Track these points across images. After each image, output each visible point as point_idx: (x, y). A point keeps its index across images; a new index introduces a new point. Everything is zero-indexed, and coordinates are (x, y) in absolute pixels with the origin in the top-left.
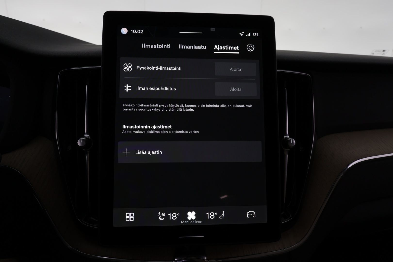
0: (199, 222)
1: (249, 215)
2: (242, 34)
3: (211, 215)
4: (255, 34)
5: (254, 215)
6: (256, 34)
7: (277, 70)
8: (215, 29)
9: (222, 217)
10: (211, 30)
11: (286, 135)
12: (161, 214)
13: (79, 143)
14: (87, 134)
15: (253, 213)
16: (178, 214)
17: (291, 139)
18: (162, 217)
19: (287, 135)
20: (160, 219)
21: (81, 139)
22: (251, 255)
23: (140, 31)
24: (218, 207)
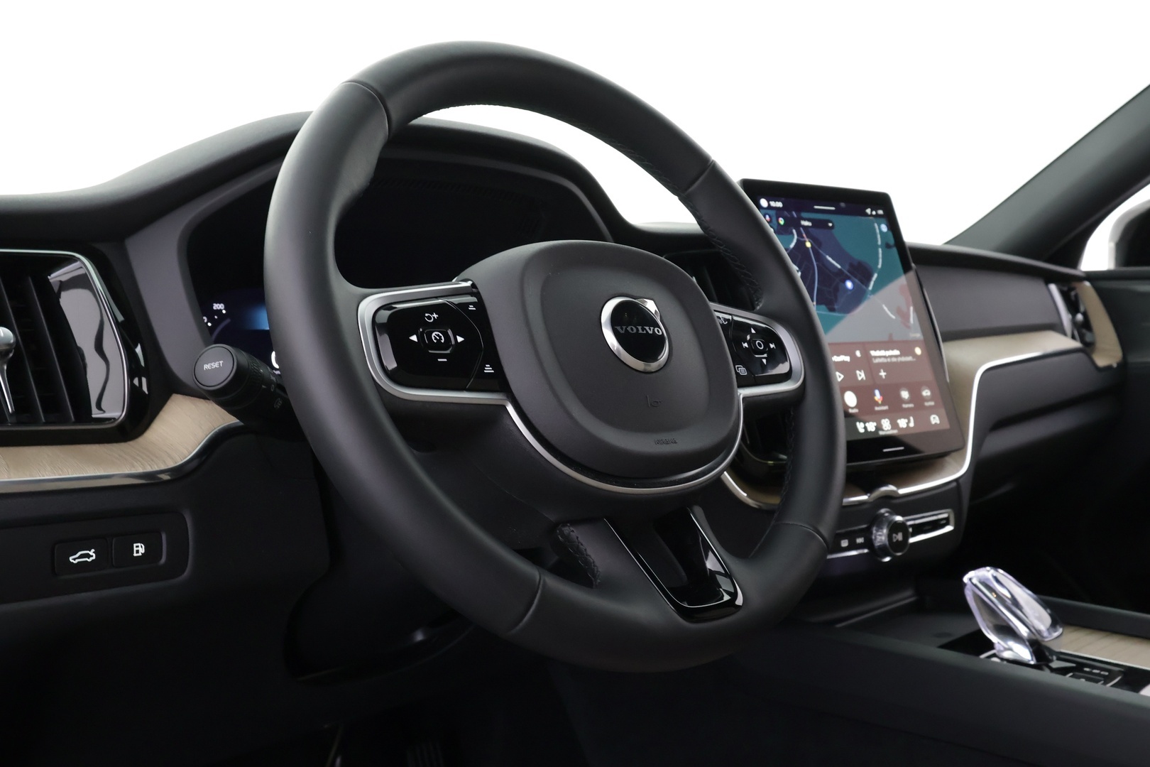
0: (894, 432)
1: (933, 421)
4: (879, 212)
5: (937, 420)
6: (881, 212)
8: (845, 205)
9: (912, 424)
10: (842, 206)
12: (859, 425)
15: (935, 418)
16: (875, 424)
20: (861, 430)
23: (779, 204)
24: (906, 414)
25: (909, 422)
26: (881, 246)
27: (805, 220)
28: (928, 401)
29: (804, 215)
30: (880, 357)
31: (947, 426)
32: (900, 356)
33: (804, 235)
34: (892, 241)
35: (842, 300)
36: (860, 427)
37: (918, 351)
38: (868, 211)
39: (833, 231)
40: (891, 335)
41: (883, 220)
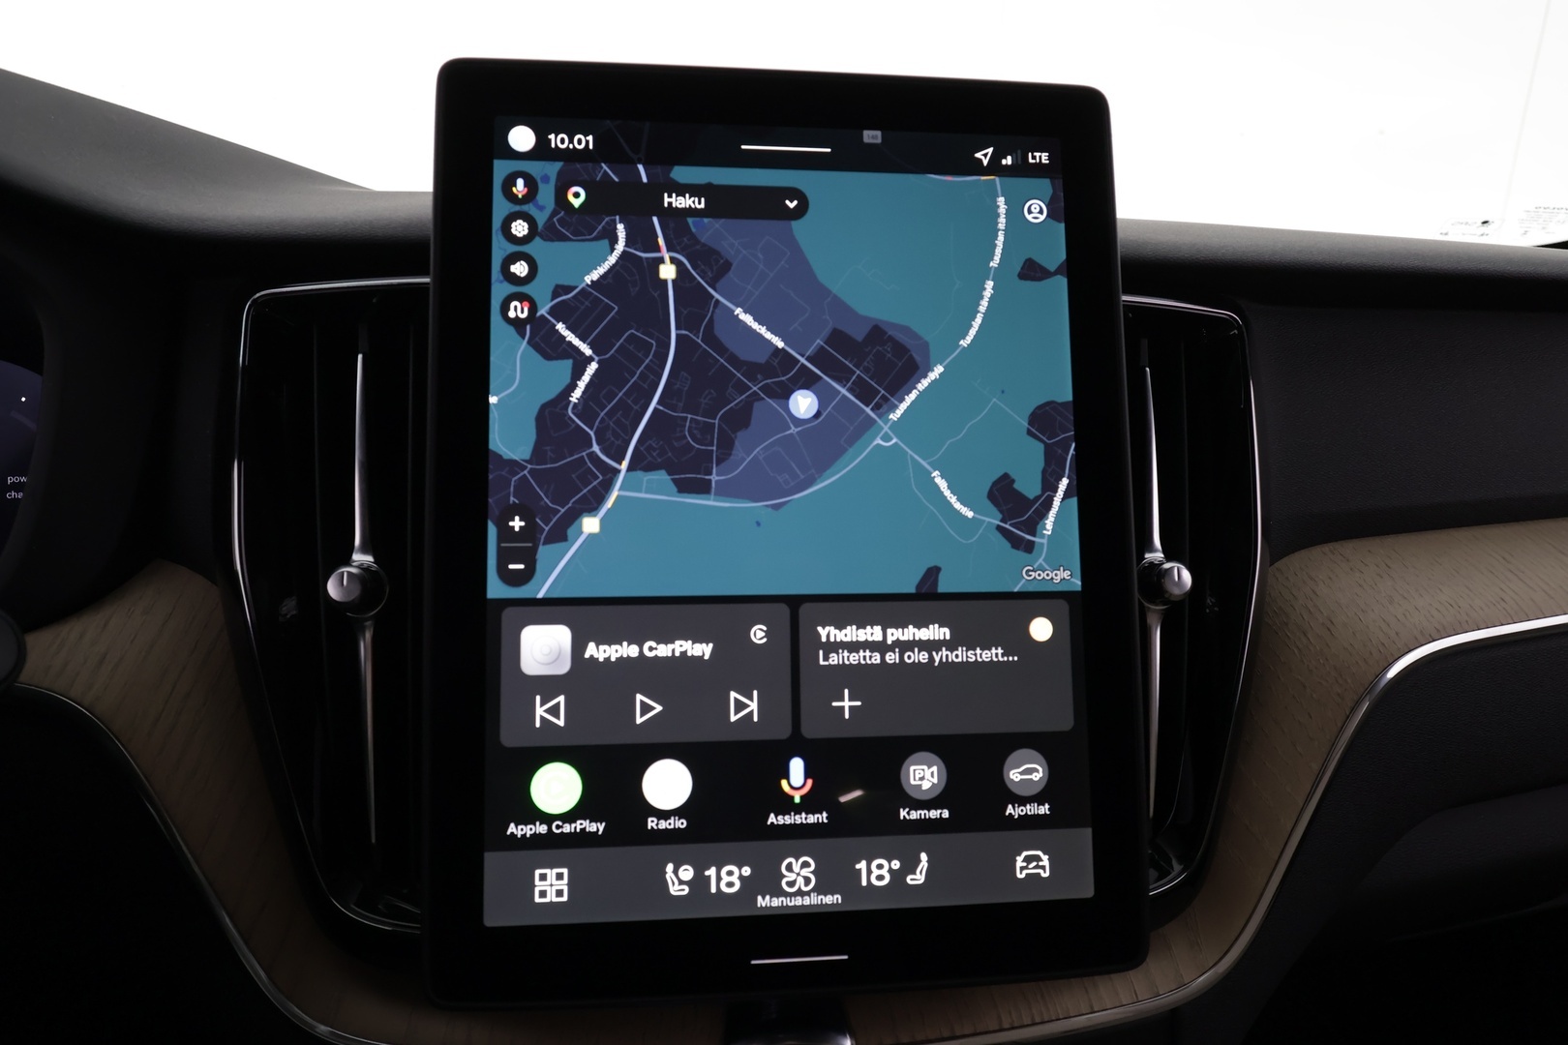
0: (828, 899)
1: (1022, 869)
2: (985, 155)
3: (877, 872)
4: (1034, 158)
5: (1043, 868)
6: (1040, 157)
7: (1125, 298)
8: (878, 133)
9: (917, 878)
10: (866, 140)
11: (1152, 550)
12: (676, 872)
13: (333, 589)
14: (364, 550)
15: (1038, 859)
16: (747, 871)
17: (1173, 567)
18: (681, 882)
19: (1156, 551)
20: (675, 890)
21: (343, 573)
22: (1028, 1026)
23: (584, 141)
24: (904, 838)
25: (910, 866)
26: (998, 276)
27: (681, 190)
28: (1023, 801)
29: (681, 174)
30: (854, 647)
31: (1084, 888)
32: (951, 645)
33: (661, 241)
34: (1054, 251)
35: (750, 451)
36: (678, 879)
37: (1041, 629)
38: (984, 156)
39: (796, 225)
40: (933, 573)
41: (1045, 185)
